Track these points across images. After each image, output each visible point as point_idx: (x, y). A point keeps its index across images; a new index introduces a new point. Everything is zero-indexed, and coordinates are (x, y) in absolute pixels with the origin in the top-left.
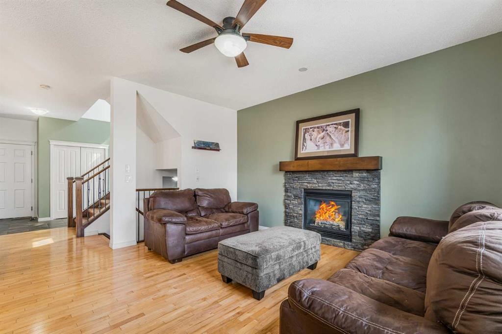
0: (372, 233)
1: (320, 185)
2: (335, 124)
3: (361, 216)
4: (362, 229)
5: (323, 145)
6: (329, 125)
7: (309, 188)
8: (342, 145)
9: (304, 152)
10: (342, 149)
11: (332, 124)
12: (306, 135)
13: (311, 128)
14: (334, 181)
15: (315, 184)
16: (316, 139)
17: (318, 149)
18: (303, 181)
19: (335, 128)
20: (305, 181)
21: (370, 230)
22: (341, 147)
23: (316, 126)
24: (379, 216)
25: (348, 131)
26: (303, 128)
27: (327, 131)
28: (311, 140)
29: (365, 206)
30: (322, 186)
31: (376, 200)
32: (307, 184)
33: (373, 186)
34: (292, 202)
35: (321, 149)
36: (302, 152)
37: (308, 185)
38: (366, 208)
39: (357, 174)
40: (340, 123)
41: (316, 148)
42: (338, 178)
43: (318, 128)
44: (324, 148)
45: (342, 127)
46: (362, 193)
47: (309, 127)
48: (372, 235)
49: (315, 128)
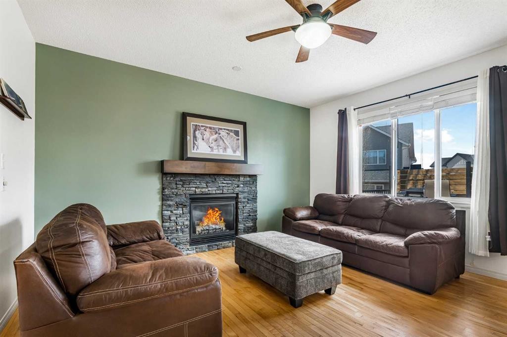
0: (252, 226)
1: (210, 189)
2: (227, 130)
3: (245, 215)
4: (246, 225)
5: (217, 148)
6: (221, 129)
7: (198, 193)
8: (234, 152)
9: (195, 151)
10: (234, 154)
11: (224, 129)
12: (197, 132)
13: (202, 126)
14: (224, 185)
15: (204, 188)
16: (209, 139)
17: (212, 150)
18: (191, 186)
19: (227, 133)
20: (194, 186)
21: (252, 224)
22: (234, 153)
23: (208, 126)
24: (256, 211)
25: (238, 139)
26: (192, 123)
27: (220, 134)
28: (203, 139)
29: (248, 205)
30: (212, 191)
31: (254, 199)
32: (194, 189)
33: (253, 188)
34: (174, 212)
35: (215, 152)
36: (193, 151)
37: (197, 190)
38: (249, 207)
39: (243, 178)
40: (232, 130)
41: (209, 149)
42: (227, 182)
43: (210, 128)
44: (219, 151)
45: (233, 134)
46: (246, 195)
47: (200, 124)
48: (252, 228)
49: (207, 127)
